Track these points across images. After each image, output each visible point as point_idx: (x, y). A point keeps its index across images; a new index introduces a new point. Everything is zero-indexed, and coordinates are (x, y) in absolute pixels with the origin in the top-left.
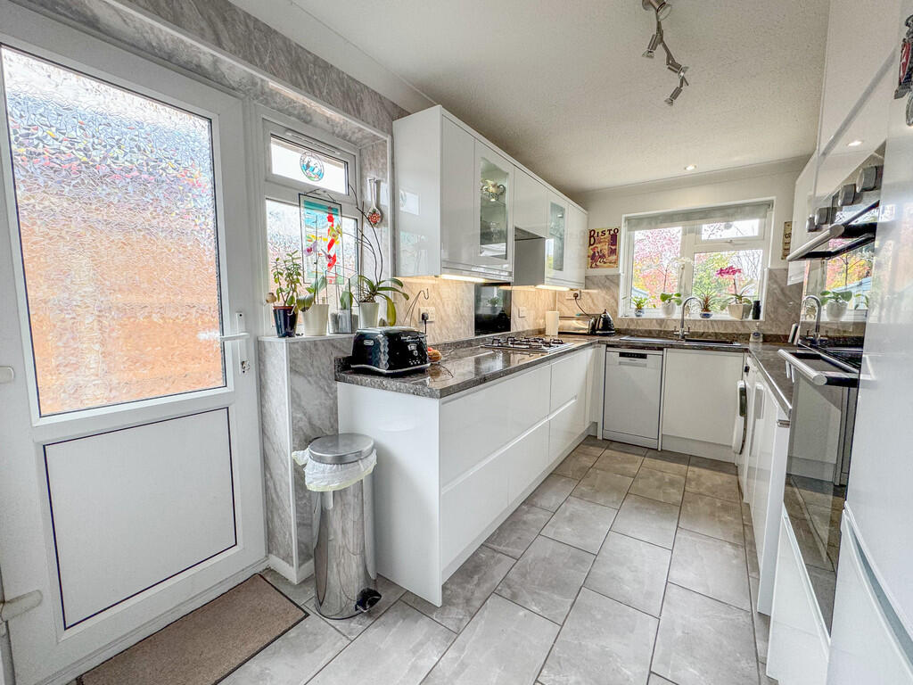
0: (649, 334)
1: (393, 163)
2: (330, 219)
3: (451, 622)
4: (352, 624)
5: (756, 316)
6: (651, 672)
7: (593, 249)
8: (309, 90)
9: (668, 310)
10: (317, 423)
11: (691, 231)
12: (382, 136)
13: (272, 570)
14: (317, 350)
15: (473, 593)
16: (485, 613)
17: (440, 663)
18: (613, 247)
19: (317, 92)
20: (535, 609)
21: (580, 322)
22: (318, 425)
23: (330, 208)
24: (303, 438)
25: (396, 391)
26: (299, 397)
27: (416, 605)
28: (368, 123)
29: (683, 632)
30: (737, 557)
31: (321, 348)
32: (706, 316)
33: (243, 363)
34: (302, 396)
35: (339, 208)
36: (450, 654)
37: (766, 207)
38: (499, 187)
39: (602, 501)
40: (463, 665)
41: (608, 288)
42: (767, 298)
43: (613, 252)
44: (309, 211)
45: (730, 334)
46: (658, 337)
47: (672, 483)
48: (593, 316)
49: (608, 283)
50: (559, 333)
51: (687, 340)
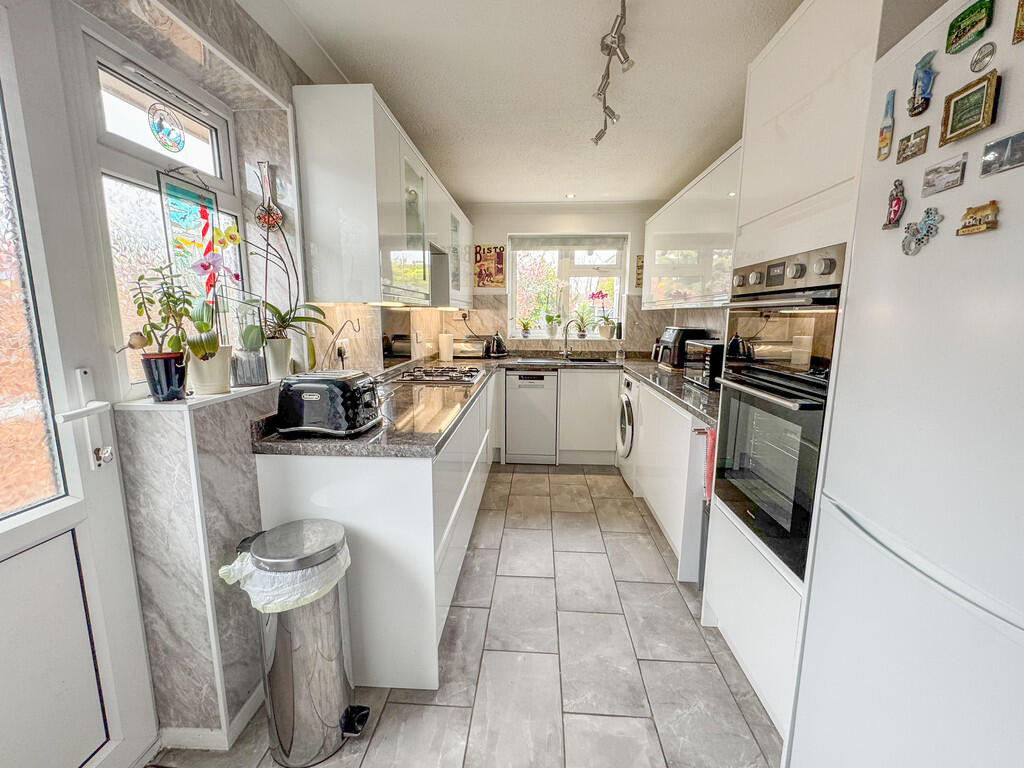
0: (537, 354)
1: (297, 146)
2: (204, 216)
3: (459, 699)
4: (344, 758)
5: (619, 336)
6: (638, 660)
7: (480, 267)
8: (189, 14)
9: (552, 331)
10: (236, 517)
11: (567, 256)
12: (279, 103)
13: (171, 750)
14: (229, 414)
15: (464, 660)
16: (486, 673)
17: (470, 745)
18: (500, 266)
19: (200, 20)
20: (529, 648)
21: (468, 344)
22: (237, 521)
23: (200, 197)
24: (221, 544)
25: (367, 456)
26: (211, 486)
27: (412, 701)
28: (266, 83)
29: (644, 618)
30: (649, 543)
31: (234, 411)
32: (583, 336)
33: (97, 451)
34: (215, 485)
35: (213, 198)
36: (475, 730)
37: (622, 240)
38: (410, 192)
39: (534, 527)
40: (493, 735)
41: (497, 309)
42: (627, 320)
43: (500, 271)
44: (175, 201)
45: (603, 352)
46: (545, 357)
47: (580, 494)
48: (485, 337)
49: (496, 304)
50: (455, 357)
51: (572, 360)
